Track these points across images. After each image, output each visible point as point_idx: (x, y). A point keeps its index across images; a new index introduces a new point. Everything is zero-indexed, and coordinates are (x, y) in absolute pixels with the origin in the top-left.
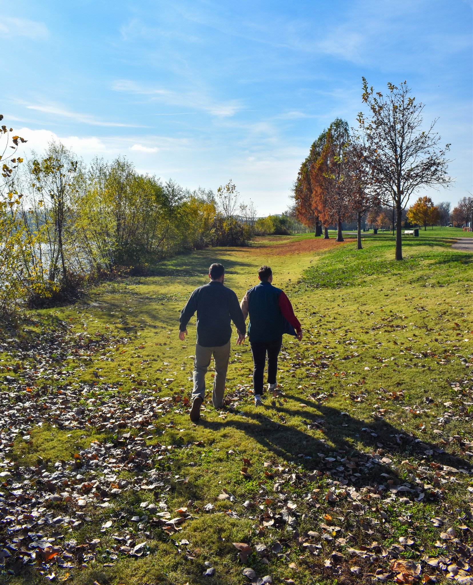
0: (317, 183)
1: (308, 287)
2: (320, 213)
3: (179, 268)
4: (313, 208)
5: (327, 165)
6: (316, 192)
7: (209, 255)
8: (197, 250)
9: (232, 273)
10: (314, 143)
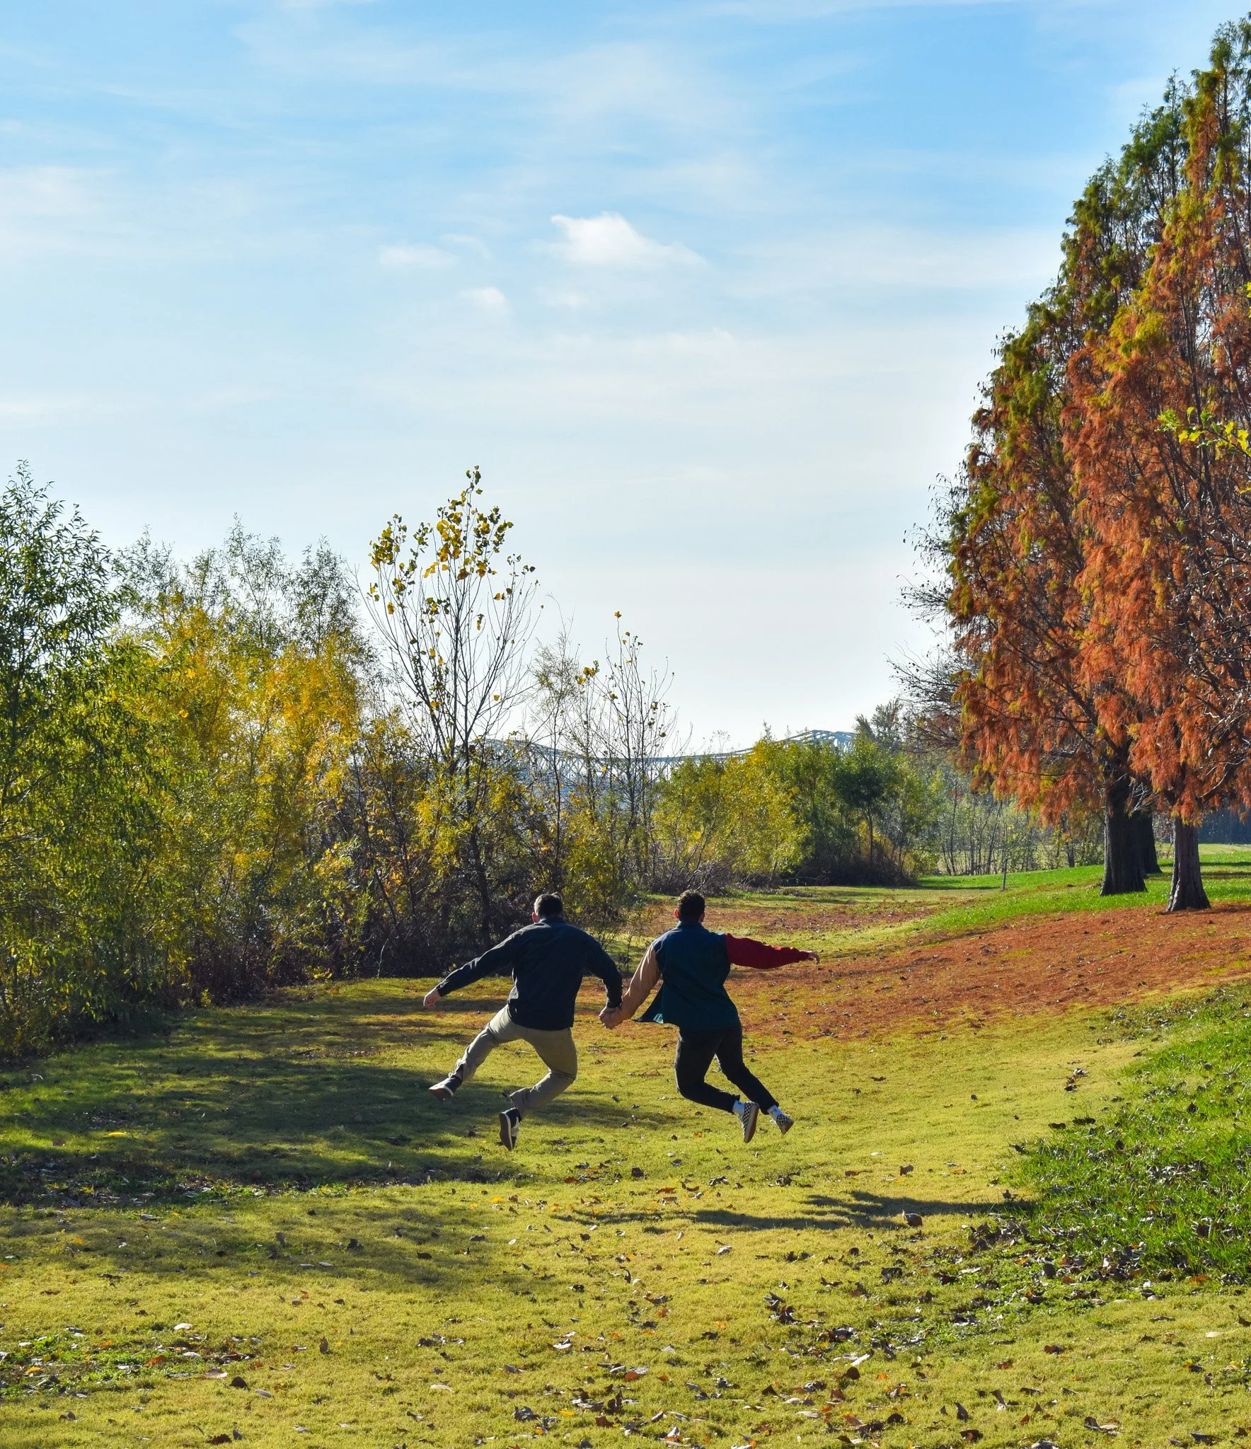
0: (1114, 487)
1: (1050, 1271)
2: (1143, 714)
3: (71, 1145)
4: (1085, 681)
5: (1190, 355)
6: (1112, 559)
7: (308, 1038)
8: (217, 1002)
9: (477, 1173)
10: (1096, 189)
